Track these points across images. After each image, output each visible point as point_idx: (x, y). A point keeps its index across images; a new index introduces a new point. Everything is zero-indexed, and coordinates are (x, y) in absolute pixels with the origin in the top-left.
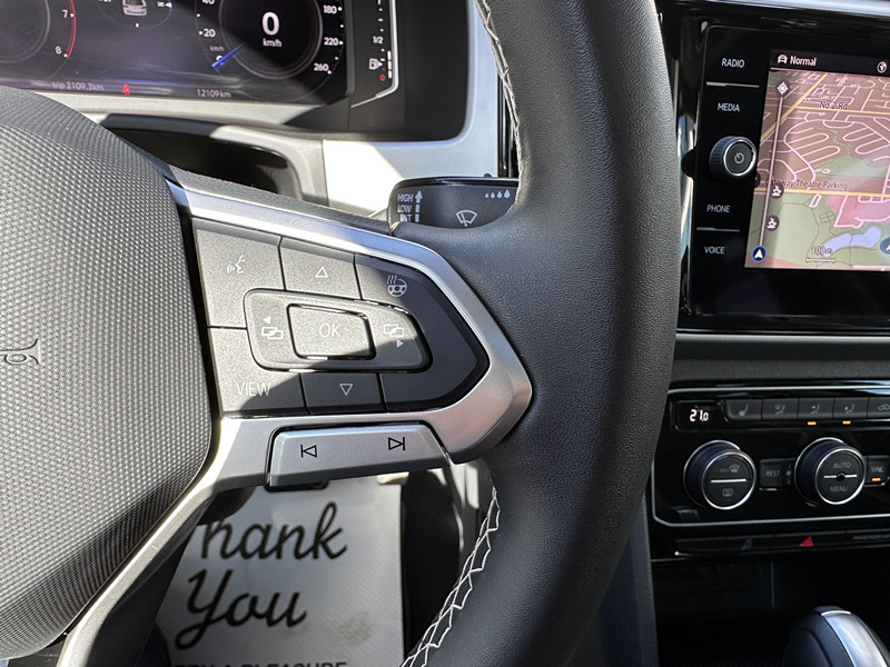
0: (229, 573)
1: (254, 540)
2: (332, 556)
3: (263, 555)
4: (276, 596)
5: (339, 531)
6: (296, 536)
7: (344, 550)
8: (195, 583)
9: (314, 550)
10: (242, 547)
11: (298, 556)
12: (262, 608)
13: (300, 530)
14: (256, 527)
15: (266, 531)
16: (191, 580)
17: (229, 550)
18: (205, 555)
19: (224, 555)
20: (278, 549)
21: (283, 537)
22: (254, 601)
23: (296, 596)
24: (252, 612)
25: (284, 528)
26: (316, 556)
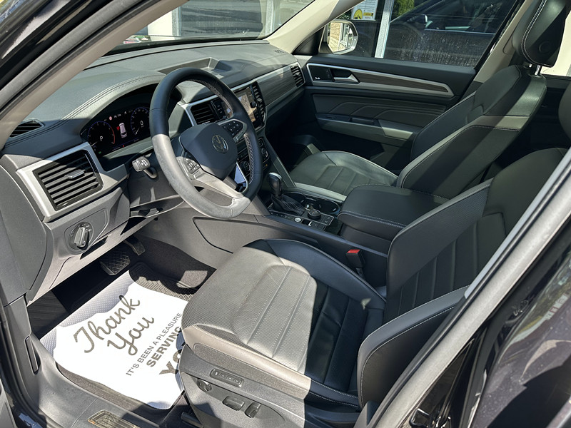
0: (117, 334)
1: (112, 323)
2: (138, 305)
3: (119, 323)
4: (138, 323)
5: (131, 300)
6: (121, 311)
7: (139, 302)
8: (110, 344)
9: (130, 309)
10: (110, 327)
11: (130, 313)
12: (140, 328)
13: (120, 309)
14: (107, 321)
15: (111, 318)
16: (108, 345)
17: (108, 332)
18: (102, 339)
19: (109, 333)
20: (121, 318)
21: (119, 315)
22: (134, 329)
23: (143, 318)
24: (139, 332)
25: (115, 313)
26: (134, 309)
